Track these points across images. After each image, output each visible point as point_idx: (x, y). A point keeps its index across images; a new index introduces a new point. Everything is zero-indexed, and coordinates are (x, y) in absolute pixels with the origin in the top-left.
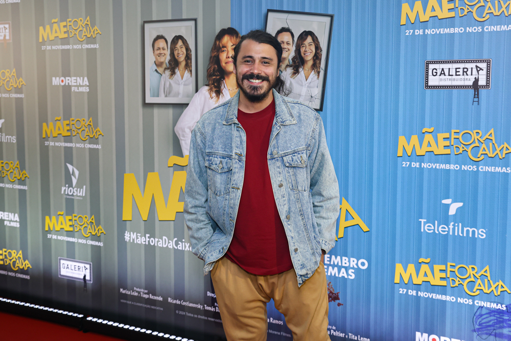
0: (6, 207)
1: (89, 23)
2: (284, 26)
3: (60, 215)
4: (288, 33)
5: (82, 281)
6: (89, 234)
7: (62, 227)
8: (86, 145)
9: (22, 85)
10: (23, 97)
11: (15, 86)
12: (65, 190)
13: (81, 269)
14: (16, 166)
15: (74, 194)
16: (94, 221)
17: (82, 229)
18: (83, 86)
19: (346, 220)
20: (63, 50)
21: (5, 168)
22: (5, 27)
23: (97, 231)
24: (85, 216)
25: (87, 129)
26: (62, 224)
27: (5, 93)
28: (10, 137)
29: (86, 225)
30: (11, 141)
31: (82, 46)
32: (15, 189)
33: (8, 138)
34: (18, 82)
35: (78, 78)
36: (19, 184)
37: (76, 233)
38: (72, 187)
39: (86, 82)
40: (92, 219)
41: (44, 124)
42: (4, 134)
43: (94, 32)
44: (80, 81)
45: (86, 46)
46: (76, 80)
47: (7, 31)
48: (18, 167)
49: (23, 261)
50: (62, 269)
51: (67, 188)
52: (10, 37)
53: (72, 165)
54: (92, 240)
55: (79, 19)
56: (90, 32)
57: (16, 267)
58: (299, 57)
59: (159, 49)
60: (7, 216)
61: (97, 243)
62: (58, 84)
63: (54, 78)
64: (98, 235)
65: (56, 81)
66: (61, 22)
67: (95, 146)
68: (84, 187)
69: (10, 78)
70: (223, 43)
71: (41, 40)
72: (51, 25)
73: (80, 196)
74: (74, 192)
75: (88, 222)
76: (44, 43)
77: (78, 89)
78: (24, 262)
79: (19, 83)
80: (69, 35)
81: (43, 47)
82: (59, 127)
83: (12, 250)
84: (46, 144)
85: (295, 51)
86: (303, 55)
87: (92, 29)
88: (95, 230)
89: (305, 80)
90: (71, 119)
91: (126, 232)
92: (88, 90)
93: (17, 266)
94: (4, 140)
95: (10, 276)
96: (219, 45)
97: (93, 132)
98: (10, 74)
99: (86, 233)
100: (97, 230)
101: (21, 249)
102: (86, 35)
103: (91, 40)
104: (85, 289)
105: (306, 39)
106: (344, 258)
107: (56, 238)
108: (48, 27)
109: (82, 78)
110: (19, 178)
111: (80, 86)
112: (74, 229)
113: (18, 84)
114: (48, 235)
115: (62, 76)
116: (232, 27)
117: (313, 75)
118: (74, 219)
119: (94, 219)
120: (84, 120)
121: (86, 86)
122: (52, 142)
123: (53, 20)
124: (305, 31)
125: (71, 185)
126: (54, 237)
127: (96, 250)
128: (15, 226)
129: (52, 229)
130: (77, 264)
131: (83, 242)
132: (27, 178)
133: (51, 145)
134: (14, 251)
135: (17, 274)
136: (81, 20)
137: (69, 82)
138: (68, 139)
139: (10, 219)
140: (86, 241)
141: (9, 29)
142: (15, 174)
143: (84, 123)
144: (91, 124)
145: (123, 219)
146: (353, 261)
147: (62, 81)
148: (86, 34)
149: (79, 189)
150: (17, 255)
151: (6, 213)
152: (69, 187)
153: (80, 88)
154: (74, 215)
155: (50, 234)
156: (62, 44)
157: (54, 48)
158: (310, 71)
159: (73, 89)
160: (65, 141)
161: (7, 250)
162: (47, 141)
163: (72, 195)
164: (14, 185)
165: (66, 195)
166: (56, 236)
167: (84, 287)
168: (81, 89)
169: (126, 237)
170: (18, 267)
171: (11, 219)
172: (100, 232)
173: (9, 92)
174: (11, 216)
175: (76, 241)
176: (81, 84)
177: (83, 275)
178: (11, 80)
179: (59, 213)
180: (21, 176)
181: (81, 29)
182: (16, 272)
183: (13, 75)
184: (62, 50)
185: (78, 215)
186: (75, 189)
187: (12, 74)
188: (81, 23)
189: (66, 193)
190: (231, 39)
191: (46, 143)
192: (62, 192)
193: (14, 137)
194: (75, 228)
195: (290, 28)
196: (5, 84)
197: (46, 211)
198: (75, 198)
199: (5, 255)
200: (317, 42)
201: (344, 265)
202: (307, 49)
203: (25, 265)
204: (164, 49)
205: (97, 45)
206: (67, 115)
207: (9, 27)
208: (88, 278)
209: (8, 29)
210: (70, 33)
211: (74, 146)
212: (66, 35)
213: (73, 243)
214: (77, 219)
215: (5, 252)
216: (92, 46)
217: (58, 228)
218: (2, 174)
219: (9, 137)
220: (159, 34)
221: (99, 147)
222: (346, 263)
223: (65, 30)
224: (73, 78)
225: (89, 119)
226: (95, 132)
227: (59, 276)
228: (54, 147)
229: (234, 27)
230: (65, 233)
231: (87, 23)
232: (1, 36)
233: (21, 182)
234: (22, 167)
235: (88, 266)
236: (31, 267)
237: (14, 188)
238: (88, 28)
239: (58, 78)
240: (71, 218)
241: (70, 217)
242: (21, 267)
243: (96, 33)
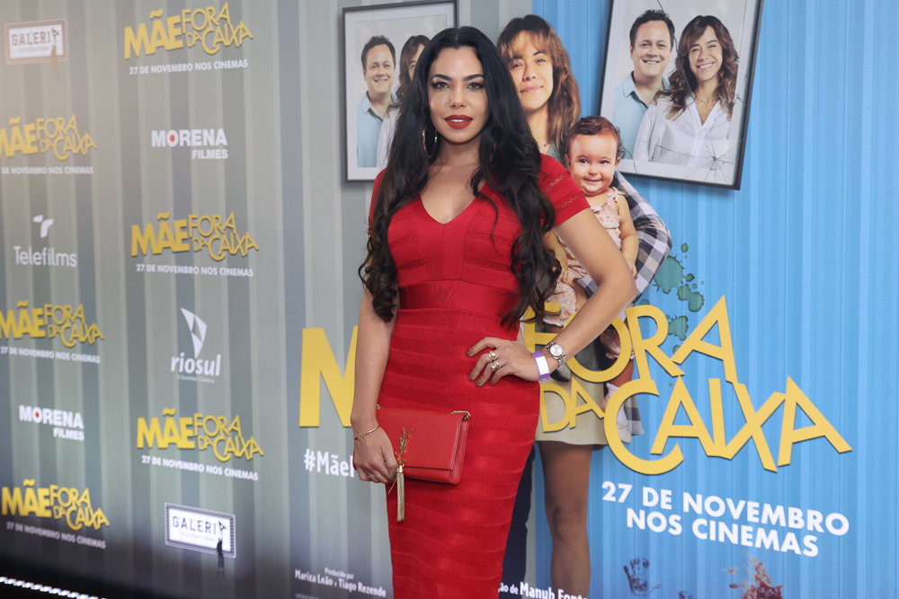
0: (58, 399)
1: (227, 16)
2: (651, 9)
3: (167, 415)
4: (662, 24)
5: (215, 553)
6: (229, 456)
7: (172, 440)
8: (222, 269)
9: (89, 148)
10: (92, 172)
11: (76, 151)
12: (178, 364)
13: (212, 529)
14: (76, 314)
15: (197, 372)
16: (238, 429)
17: (214, 445)
18: (215, 147)
19: (797, 425)
20: (173, 74)
21: (54, 319)
22: (54, 31)
23: (244, 449)
24: (220, 418)
25: (224, 238)
26: (171, 434)
27: (53, 165)
28: (65, 255)
29: (222, 437)
30: (68, 264)
31: (212, 65)
32: (76, 362)
33: (60, 257)
34: (81, 142)
35: (205, 131)
36: (84, 352)
37: (201, 455)
38: (193, 356)
39: (222, 138)
40: (236, 425)
41: (135, 229)
42: (53, 250)
43: (238, 34)
44: (208, 136)
45: (221, 65)
46: (202, 135)
47: (59, 38)
48: (82, 316)
49: (91, 511)
50: (172, 528)
51: (182, 360)
52: (64, 49)
53: (192, 310)
54: (235, 467)
55: (208, 9)
56: (230, 34)
57: (77, 522)
58: (686, 72)
59: (376, 65)
60: (60, 418)
61: (245, 475)
62: (164, 145)
63: (154, 133)
64: (248, 458)
65: (159, 139)
66: (169, 15)
67: (240, 272)
68: (219, 357)
69: (64, 135)
70: (515, 49)
71: (127, 55)
72: (149, 23)
73: (209, 376)
74: (196, 368)
75: (227, 431)
76: (134, 60)
77: (205, 154)
78: (94, 512)
79: (84, 144)
80: (185, 43)
81: (131, 68)
82: (165, 234)
83: (69, 488)
84: (138, 270)
85: (677, 61)
86: (694, 68)
87: (235, 29)
88: (241, 447)
89: (700, 123)
90: (191, 216)
91: (308, 451)
92: (226, 156)
93: (80, 522)
94: (53, 262)
95: (66, 542)
96: (507, 53)
97: (236, 243)
98: (65, 127)
99: (221, 453)
100: (245, 446)
101: (88, 485)
102: (222, 42)
103: (232, 51)
104: (221, 569)
105: (702, 34)
106: (792, 510)
107: (159, 464)
108: (142, 28)
109: (212, 131)
110: (83, 340)
111: (209, 147)
112: (197, 444)
113: (80, 146)
114: (144, 457)
115: (173, 128)
116: (536, 14)
117: (717, 111)
118: (197, 424)
119: (238, 424)
120: (217, 218)
121: (221, 146)
122: (151, 264)
123: (154, 13)
124: (699, 18)
125: (190, 354)
126: (156, 461)
127: (243, 487)
128: (75, 438)
129: (150, 445)
130: (204, 518)
131: (216, 473)
132: (99, 339)
133: (148, 270)
134: (73, 490)
135: (79, 538)
136: (210, 10)
137: (187, 139)
138: (184, 257)
139: (65, 425)
140: (223, 470)
141: (63, 33)
142: (75, 332)
143: (218, 225)
144: (233, 226)
145: (301, 425)
146: (815, 517)
147: (172, 138)
148: (222, 39)
149: (207, 362)
150: (79, 498)
151: (57, 412)
152: (186, 358)
153: (208, 151)
154: (196, 415)
155: (147, 454)
156: (172, 62)
157: (154, 69)
158: (710, 103)
159: (194, 153)
160: (179, 263)
161: (60, 488)
162: (142, 262)
163: (194, 374)
164: (73, 355)
165: (180, 373)
166: (159, 459)
167: (219, 566)
168: (211, 154)
169: (306, 461)
170: (83, 523)
171: (67, 424)
172: (252, 451)
173: (63, 163)
174: (67, 418)
175: (202, 470)
176: (212, 143)
177: (217, 542)
178: (68, 139)
179: (166, 411)
180: (87, 335)
181: (211, 29)
182: (76, 533)
183: (70, 129)
184: (170, 73)
185: (205, 416)
186: (200, 361)
187: (69, 126)
188: (212, 17)
189: (181, 370)
190: (532, 39)
191: (139, 267)
192: (173, 368)
193: (73, 255)
194: (199, 442)
195: (666, 12)
196: (54, 146)
197: (139, 407)
198: (200, 380)
199: (56, 499)
200: (726, 41)
201: (792, 525)
202: (704, 57)
203: (96, 518)
204: (386, 66)
205: (245, 61)
206: (182, 209)
207: (63, 30)
208: (226, 547)
209: (61, 33)
210: (187, 38)
211: (196, 273)
212: (179, 44)
213: (196, 474)
214: (203, 423)
215: (56, 491)
216: (235, 64)
217: (163, 443)
218: (49, 330)
219: (63, 256)
220: (375, 35)
221: (249, 273)
222: (796, 522)
223: (178, 31)
224: (195, 132)
225: (228, 216)
226: (240, 242)
227: (167, 543)
228: (157, 275)
229: (540, 14)
230: (179, 452)
231: (224, 16)
232: (47, 49)
233: (89, 348)
234: (90, 317)
235: (226, 522)
236: (107, 524)
237: (73, 359)
238: (226, 26)
239: (162, 133)
240: (190, 423)
241: (189, 421)
242: (88, 524)
243: (242, 36)
